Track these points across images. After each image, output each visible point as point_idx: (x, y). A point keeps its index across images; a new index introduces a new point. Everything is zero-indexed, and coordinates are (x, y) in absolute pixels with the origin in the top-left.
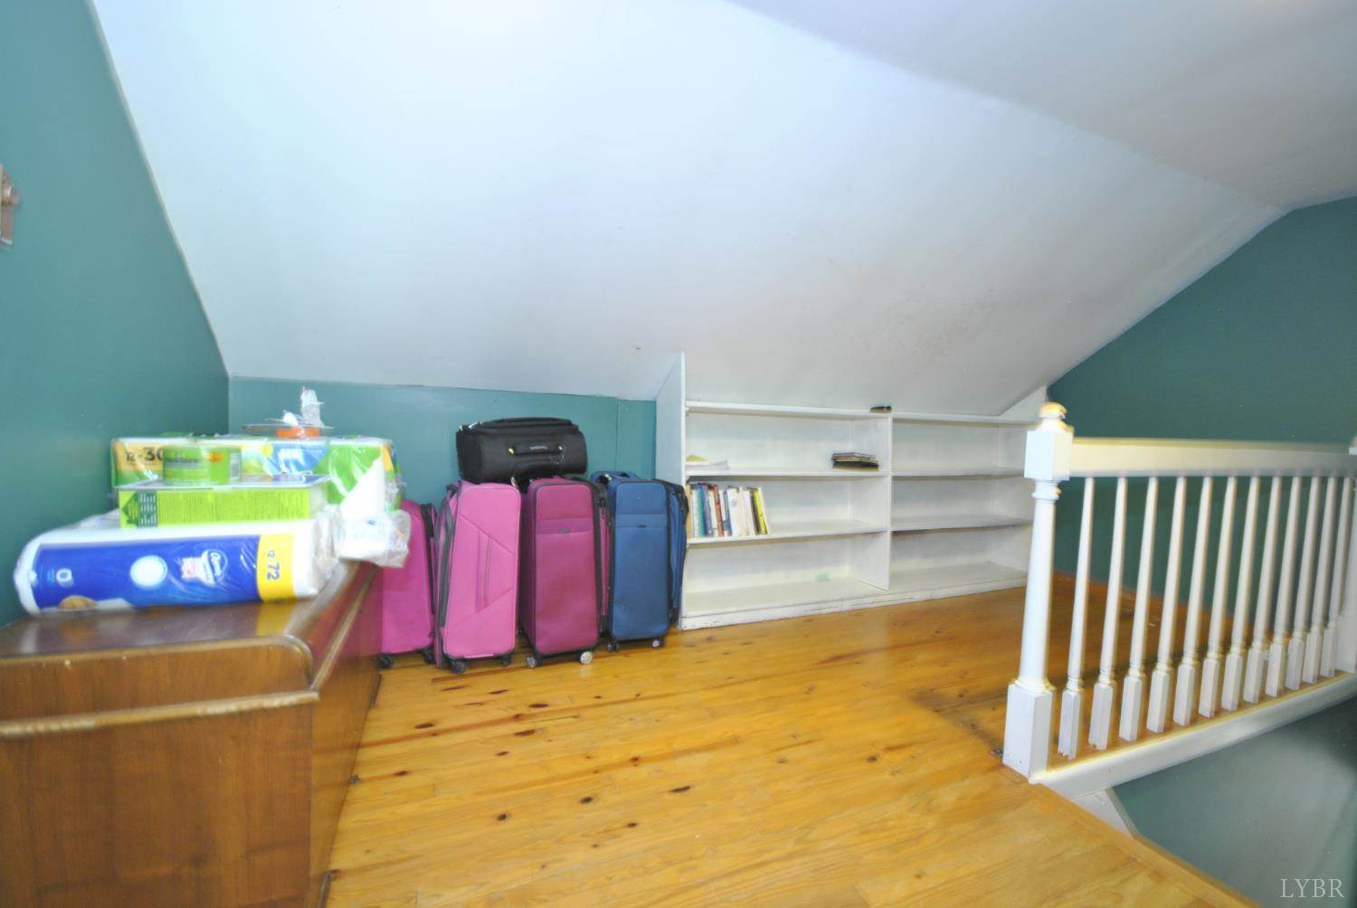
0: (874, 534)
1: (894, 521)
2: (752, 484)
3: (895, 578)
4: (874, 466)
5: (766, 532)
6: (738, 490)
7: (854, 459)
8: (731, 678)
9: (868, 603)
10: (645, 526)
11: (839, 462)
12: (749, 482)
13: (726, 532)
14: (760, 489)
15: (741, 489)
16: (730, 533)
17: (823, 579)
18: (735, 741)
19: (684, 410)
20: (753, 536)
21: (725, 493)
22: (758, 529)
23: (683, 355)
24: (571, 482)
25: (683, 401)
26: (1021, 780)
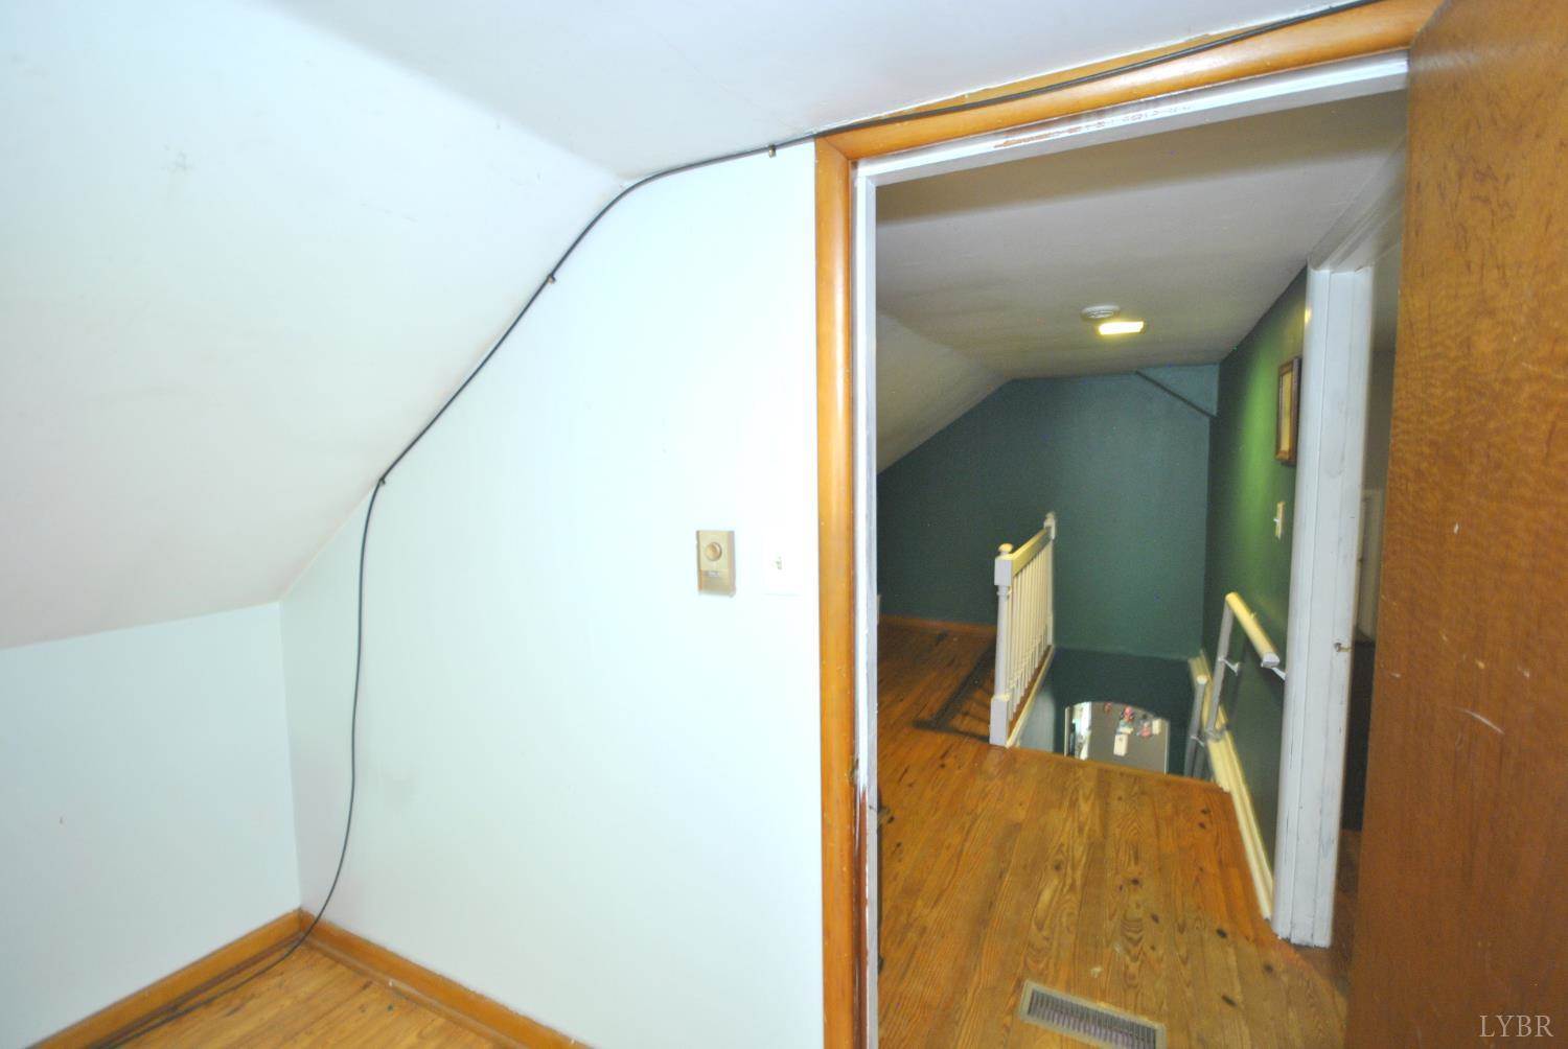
26: (1002, 749)
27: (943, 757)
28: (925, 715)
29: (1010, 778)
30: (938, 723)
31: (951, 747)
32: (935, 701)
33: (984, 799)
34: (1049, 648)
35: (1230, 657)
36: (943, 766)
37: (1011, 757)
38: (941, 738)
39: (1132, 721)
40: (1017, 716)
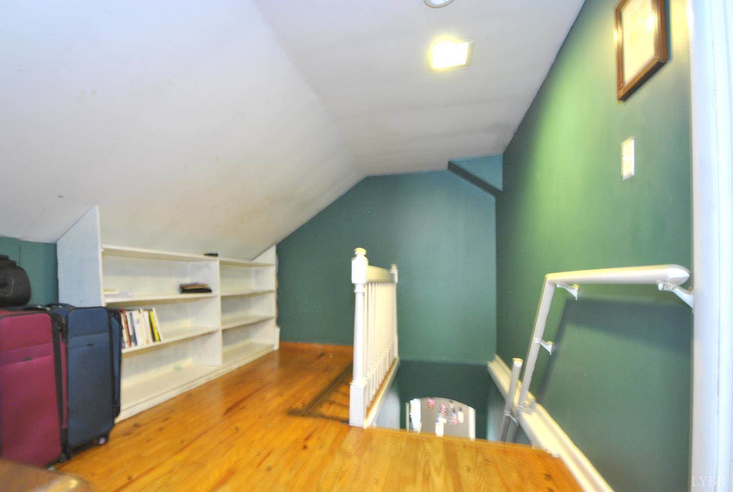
0: (210, 334)
1: (223, 323)
2: (148, 307)
3: (225, 357)
4: (208, 290)
5: (160, 340)
6: (140, 312)
7: (197, 287)
8: (182, 442)
9: (213, 377)
10: (93, 345)
11: (184, 289)
12: (146, 305)
13: (133, 344)
14: (154, 310)
15: (141, 310)
16: (136, 344)
17: (178, 369)
18: (231, 473)
19: (100, 251)
20: (151, 344)
21: (131, 315)
22: (154, 339)
23: (97, 208)
24: (22, 312)
25: (100, 242)
26: (361, 429)
27: (307, 439)
28: (299, 405)
29: (366, 456)
30: (308, 411)
31: (314, 431)
32: (308, 395)
33: (340, 479)
34: (395, 360)
35: (545, 338)
36: (305, 447)
37: (367, 436)
38: (307, 423)
39: (447, 414)
40: (373, 402)
